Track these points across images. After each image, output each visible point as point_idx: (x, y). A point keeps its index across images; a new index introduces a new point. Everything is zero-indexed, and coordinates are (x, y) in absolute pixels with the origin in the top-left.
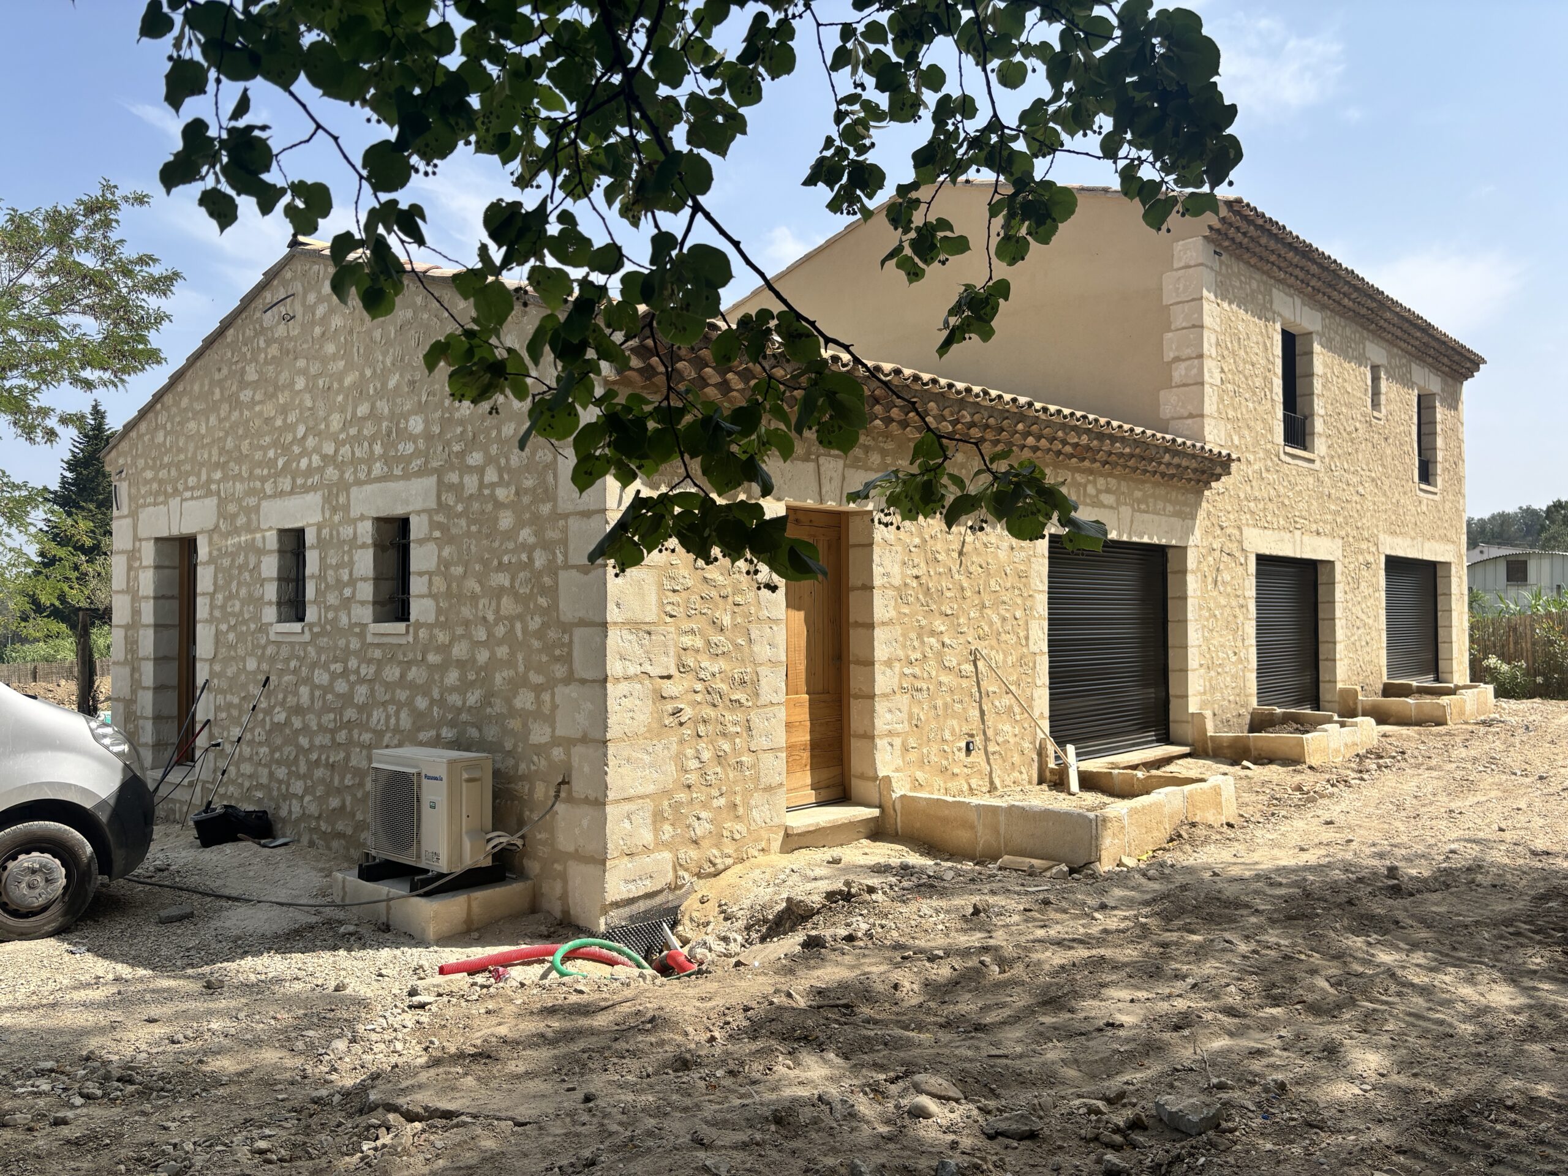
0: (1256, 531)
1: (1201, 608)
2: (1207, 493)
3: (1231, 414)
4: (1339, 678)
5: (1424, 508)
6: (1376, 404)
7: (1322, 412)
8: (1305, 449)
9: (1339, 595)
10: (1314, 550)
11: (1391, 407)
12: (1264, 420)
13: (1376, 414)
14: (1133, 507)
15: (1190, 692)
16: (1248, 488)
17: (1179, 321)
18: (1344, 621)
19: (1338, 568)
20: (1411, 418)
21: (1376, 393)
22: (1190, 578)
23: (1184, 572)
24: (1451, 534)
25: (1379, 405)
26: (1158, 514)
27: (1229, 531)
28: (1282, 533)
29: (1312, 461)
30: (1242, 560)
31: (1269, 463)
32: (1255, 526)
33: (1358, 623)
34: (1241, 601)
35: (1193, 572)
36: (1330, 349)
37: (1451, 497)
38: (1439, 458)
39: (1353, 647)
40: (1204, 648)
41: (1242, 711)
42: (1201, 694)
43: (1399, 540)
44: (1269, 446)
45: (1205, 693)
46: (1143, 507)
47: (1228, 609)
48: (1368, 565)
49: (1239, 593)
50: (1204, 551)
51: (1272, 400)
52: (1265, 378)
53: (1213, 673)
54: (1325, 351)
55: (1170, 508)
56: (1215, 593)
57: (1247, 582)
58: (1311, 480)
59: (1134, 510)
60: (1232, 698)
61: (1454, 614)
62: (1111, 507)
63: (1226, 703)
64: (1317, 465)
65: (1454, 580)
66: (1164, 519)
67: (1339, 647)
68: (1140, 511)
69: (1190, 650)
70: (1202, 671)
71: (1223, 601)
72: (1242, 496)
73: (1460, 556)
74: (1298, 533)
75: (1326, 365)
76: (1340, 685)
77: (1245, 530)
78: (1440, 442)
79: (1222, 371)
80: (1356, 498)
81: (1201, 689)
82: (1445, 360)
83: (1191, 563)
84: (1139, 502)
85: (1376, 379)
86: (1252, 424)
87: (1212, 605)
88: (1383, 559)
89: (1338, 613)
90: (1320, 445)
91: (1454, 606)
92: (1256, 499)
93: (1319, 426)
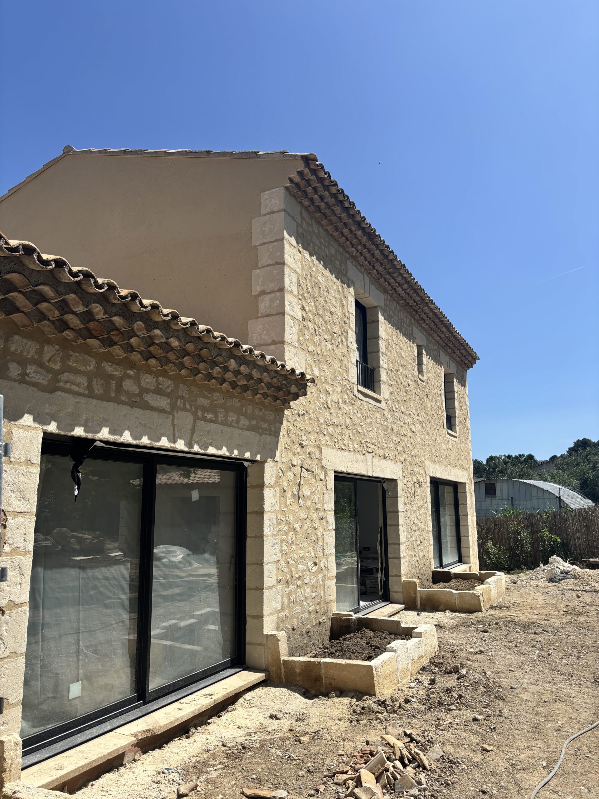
0: (334, 452)
1: (279, 522)
2: (286, 412)
3: (311, 348)
4: (403, 572)
5: (451, 447)
6: (420, 371)
7: (385, 366)
8: (374, 391)
9: (401, 507)
10: (382, 470)
11: (430, 375)
12: (341, 361)
13: (421, 377)
14: (195, 414)
15: (265, 612)
16: (327, 415)
17: (264, 258)
18: (405, 527)
19: (400, 485)
20: (441, 386)
21: (420, 364)
22: (267, 493)
23: (261, 486)
24: (465, 465)
25: (422, 372)
26: (230, 426)
27: (309, 449)
28: (357, 455)
29: (379, 401)
30: (322, 476)
31: (346, 397)
32: (334, 447)
33: (415, 528)
34: (321, 514)
35: (271, 486)
36: (390, 322)
37: (464, 441)
38: (457, 415)
39: (411, 547)
40: (283, 562)
41: (323, 619)
42: (278, 611)
43: (437, 466)
44: (345, 383)
45: (283, 609)
46: (209, 416)
47: (308, 522)
48: (419, 483)
49: (319, 506)
50: (284, 467)
51: (348, 347)
52: (341, 328)
53: (292, 587)
54: (386, 322)
55: (244, 422)
56: (295, 507)
57: (326, 496)
58: (378, 415)
59: (196, 418)
60: (311, 609)
61: (469, 517)
62: (162, 411)
63: (306, 615)
64: (383, 405)
65: (468, 495)
66: (236, 432)
67: (403, 548)
68: (204, 419)
69: (266, 568)
70: (280, 587)
71: (303, 515)
72: (322, 420)
73: (470, 479)
74: (369, 456)
75: (388, 334)
76: (404, 579)
77: (324, 450)
78: (457, 405)
79: (303, 309)
80: (410, 434)
81: (279, 606)
82: (458, 353)
83: (269, 478)
84: (205, 410)
85: (420, 354)
86: (330, 361)
87: (291, 519)
88: (428, 479)
89: (401, 521)
90: (385, 391)
91: (469, 513)
92: (334, 424)
93: (383, 376)
